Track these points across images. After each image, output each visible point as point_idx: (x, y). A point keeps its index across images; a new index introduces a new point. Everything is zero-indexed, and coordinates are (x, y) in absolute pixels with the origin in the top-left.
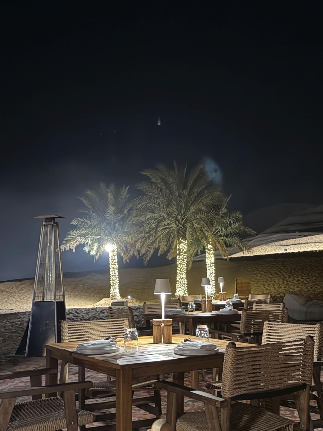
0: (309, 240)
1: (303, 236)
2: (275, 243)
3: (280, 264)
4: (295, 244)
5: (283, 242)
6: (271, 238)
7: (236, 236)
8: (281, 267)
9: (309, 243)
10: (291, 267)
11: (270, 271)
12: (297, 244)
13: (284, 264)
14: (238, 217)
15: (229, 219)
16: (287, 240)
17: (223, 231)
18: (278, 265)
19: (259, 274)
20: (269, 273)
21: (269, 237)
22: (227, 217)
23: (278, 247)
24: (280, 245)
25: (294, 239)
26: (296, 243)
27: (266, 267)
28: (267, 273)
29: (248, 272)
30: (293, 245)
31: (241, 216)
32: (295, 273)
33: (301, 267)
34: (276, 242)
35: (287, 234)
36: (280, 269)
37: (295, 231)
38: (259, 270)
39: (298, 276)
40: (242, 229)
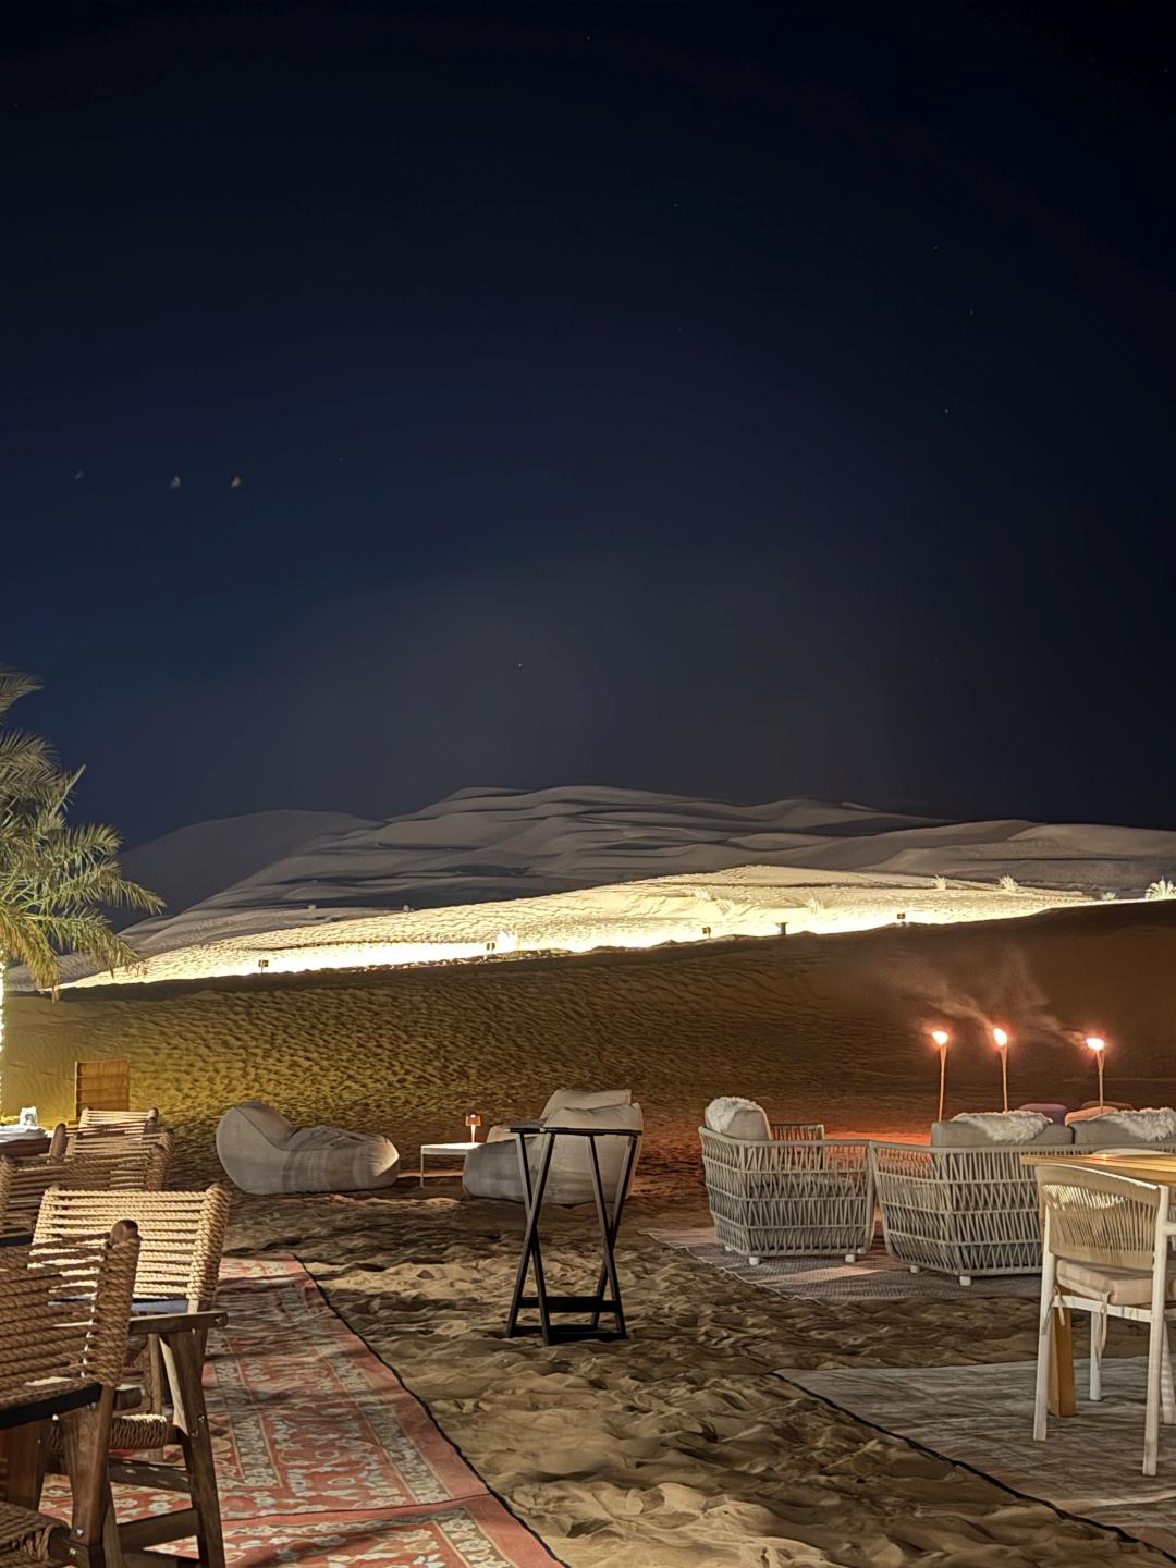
0: (342, 932)
1: (327, 919)
2: (232, 940)
3: (239, 1009)
4: (299, 947)
5: (258, 939)
6: (226, 925)
7: (89, 911)
8: (243, 1020)
9: (342, 943)
10: (275, 1023)
11: (205, 1036)
12: (305, 946)
13: (253, 1010)
14: (104, 848)
15: (69, 852)
16: (274, 933)
17: (44, 894)
18: (232, 1016)
19: (165, 1045)
20: (200, 1041)
21: (219, 922)
22: (61, 846)
23: (241, 952)
24: (248, 949)
25: (298, 930)
26: (301, 942)
27: (193, 1019)
28: (193, 1041)
29: (127, 1039)
30: (291, 948)
31: (112, 843)
32: (285, 1041)
33: (304, 1020)
34: (238, 938)
35: (280, 914)
36: (239, 1027)
37: (304, 904)
38: (166, 1030)
39: (296, 1050)
40: (114, 887)
